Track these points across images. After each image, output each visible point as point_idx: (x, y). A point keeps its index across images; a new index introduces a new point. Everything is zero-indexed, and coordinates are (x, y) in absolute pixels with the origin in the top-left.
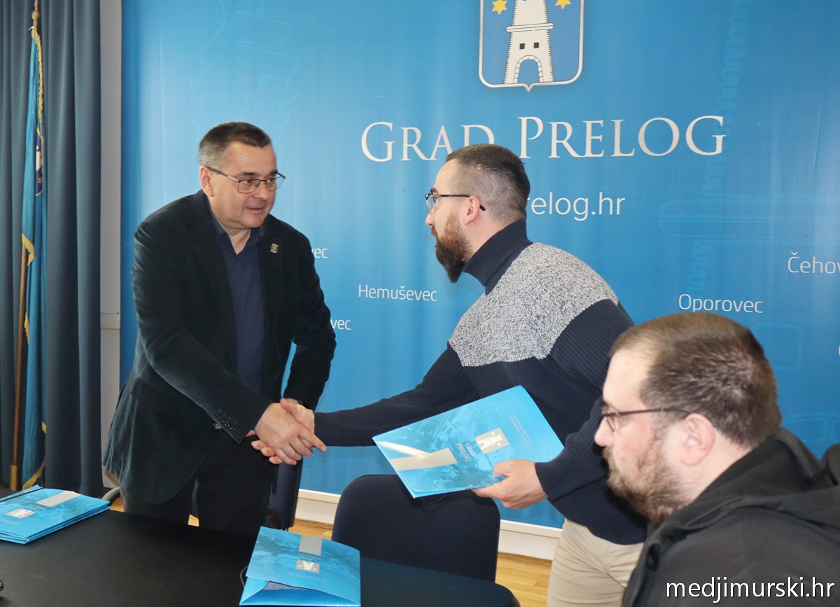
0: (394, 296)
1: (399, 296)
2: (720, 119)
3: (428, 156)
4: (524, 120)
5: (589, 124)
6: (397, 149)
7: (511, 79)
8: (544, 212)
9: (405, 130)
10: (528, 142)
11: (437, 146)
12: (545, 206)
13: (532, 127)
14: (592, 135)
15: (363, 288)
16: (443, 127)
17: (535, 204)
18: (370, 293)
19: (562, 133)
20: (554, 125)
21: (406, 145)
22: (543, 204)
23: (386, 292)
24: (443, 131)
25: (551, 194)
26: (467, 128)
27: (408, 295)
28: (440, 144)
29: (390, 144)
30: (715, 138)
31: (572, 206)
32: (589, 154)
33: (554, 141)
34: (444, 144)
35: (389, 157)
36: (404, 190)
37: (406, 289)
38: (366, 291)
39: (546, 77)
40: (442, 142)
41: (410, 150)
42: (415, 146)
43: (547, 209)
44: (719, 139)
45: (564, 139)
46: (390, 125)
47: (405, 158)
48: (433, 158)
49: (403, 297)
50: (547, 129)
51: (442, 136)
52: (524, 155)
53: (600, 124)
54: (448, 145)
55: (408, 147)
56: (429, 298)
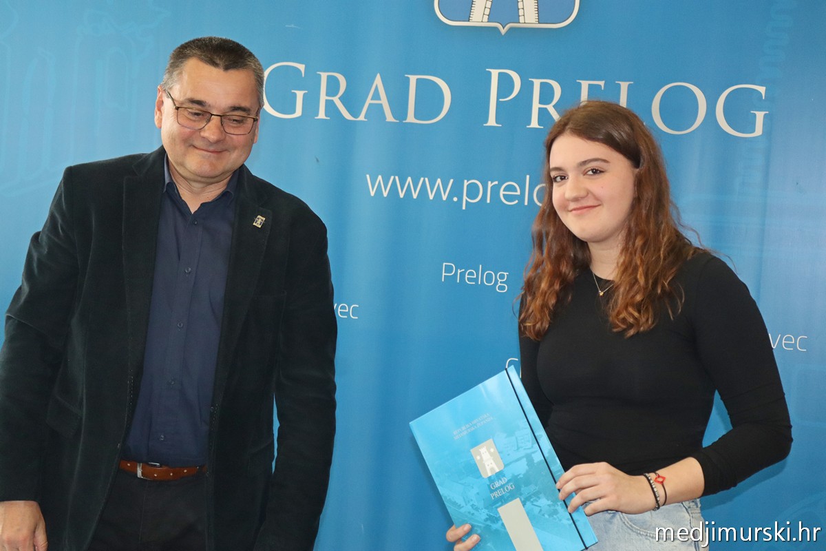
2: (762, 90)
3: (355, 114)
4: (495, 73)
5: (585, 85)
6: (311, 103)
7: (478, 15)
8: (517, 201)
9: (324, 76)
10: (498, 103)
11: (369, 101)
12: (518, 193)
13: (505, 83)
16: (378, 75)
17: (504, 190)
20: (537, 83)
21: (323, 97)
22: (516, 191)
24: (378, 81)
25: (528, 177)
26: (413, 79)
28: (372, 99)
29: (300, 95)
30: (755, 115)
33: (536, 106)
34: (380, 99)
35: (299, 112)
36: (318, 161)
39: (529, 16)
40: (376, 96)
41: (330, 104)
42: (336, 100)
43: (521, 197)
44: (760, 116)
45: (549, 104)
46: (302, 67)
47: (322, 115)
48: (362, 118)
50: (527, 88)
51: (377, 87)
52: (492, 121)
53: (600, 86)
54: (384, 101)
55: (327, 101)
56: (347, 314)
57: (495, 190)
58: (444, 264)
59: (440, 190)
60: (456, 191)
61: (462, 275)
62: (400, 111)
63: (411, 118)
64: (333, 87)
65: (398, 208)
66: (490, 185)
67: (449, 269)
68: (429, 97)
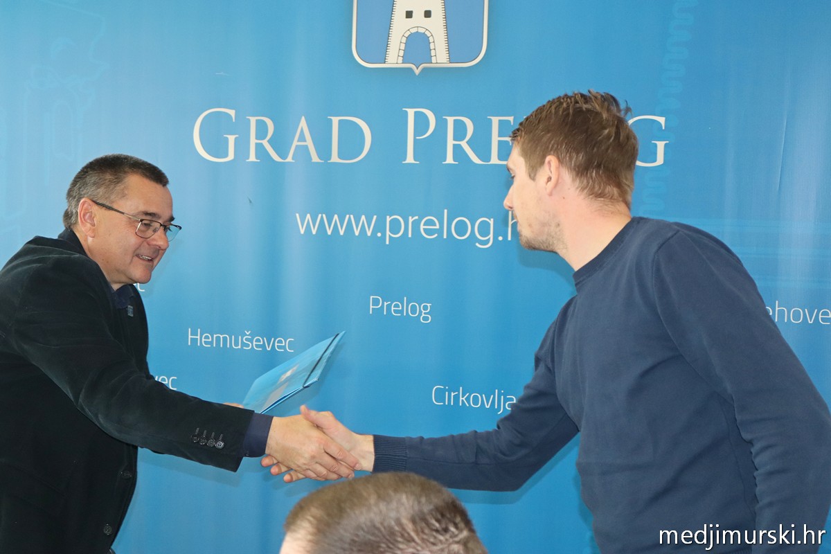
0: (236, 344)
1: (243, 344)
2: (662, 120)
3: (283, 156)
4: (411, 113)
5: (495, 121)
6: (242, 146)
7: (394, 58)
8: (436, 235)
9: (253, 120)
10: (415, 141)
11: (295, 143)
12: (438, 227)
13: (421, 121)
14: (499, 136)
15: (194, 333)
16: (303, 118)
17: (424, 225)
18: (203, 340)
19: (460, 131)
20: (450, 120)
21: (253, 140)
22: (435, 225)
23: (225, 339)
24: (303, 123)
25: (446, 211)
26: (335, 120)
27: (254, 343)
28: (298, 141)
29: (231, 139)
30: (656, 145)
31: (473, 228)
32: (494, 160)
33: (451, 142)
34: (305, 141)
35: (231, 156)
36: (250, 202)
37: (253, 335)
38: (199, 337)
39: (440, 56)
40: (302, 138)
41: (259, 147)
42: (265, 143)
43: (440, 231)
44: (661, 145)
46: (232, 113)
47: (252, 158)
48: (289, 159)
49: (248, 345)
50: (442, 125)
51: (302, 129)
52: (410, 159)
53: (509, 121)
54: (309, 143)
55: (256, 144)
56: (284, 347)
57: (416, 225)
58: (371, 297)
59: (363, 226)
60: (380, 227)
61: (389, 307)
62: (324, 151)
63: (335, 158)
64: (262, 130)
65: (326, 245)
66: (411, 220)
67: (376, 302)
68: (351, 137)
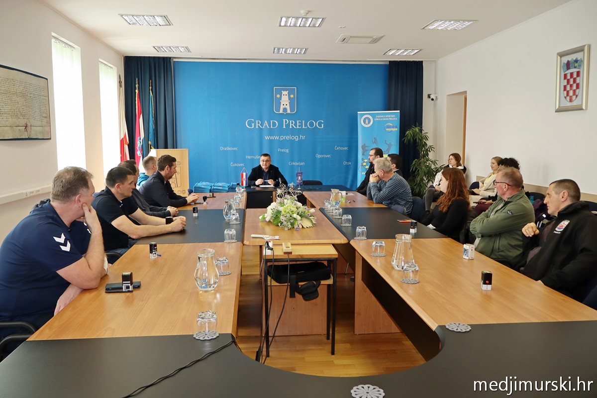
2: (323, 121)
3: (262, 127)
4: (284, 120)
5: (298, 121)
6: (255, 125)
7: (281, 111)
8: (289, 139)
9: (257, 121)
10: (285, 124)
13: (286, 122)
14: (299, 124)
17: (287, 137)
18: (249, 157)
19: (292, 123)
20: (291, 121)
21: (257, 125)
22: (289, 137)
23: (253, 157)
24: (266, 122)
25: (290, 135)
26: (271, 121)
28: (265, 125)
29: (253, 124)
31: (295, 138)
32: (298, 127)
33: (291, 125)
35: (253, 127)
36: (257, 135)
39: (289, 111)
42: (259, 125)
44: (323, 125)
46: (253, 120)
47: (257, 127)
48: (264, 127)
50: (289, 122)
52: (284, 127)
54: (267, 125)
57: (285, 137)
59: (277, 138)
60: (280, 138)
61: (281, 150)
62: (270, 126)
63: (272, 127)
64: (259, 123)
65: (270, 141)
67: (279, 150)
68: (274, 124)
